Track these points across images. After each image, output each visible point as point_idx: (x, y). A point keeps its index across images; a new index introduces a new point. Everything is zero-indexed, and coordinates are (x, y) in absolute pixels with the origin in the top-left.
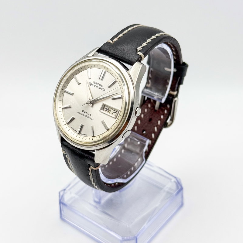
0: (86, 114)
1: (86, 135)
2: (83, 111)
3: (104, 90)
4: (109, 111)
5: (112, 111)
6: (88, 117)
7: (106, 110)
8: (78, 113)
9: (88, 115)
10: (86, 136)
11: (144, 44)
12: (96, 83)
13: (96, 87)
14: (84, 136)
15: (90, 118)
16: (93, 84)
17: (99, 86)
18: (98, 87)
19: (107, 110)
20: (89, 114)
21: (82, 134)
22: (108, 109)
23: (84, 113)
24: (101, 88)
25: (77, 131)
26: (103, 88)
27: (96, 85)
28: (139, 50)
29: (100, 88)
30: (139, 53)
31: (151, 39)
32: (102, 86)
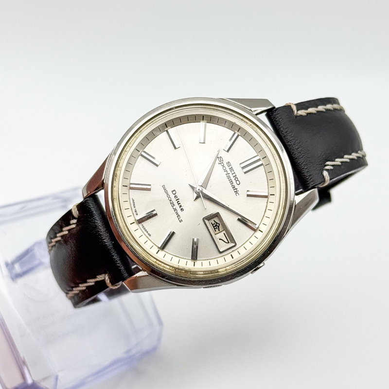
0: (175, 203)
1: (150, 235)
2: (174, 192)
3: (236, 192)
4: (217, 230)
5: (221, 235)
6: (175, 210)
7: (213, 225)
8: (164, 187)
9: (177, 206)
10: (148, 235)
11: (338, 161)
12: (231, 169)
13: (226, 173)
14: (145, 233)
15: (177, 213)
16: (226, 165)
17: (233, 179)
18: (229, 177)
19: (216, 226)
20: (181, 206)
21: (143, 227)
22: (218, 227)
23: (172, 196)
24: (235, 184)
25: (137, 214)
26: (237, 186)
27: (229, 172)
28: (327, 167)
29: (231, 182)
30: (325, 173)
31: (350, 157)
32: (237, 181)
